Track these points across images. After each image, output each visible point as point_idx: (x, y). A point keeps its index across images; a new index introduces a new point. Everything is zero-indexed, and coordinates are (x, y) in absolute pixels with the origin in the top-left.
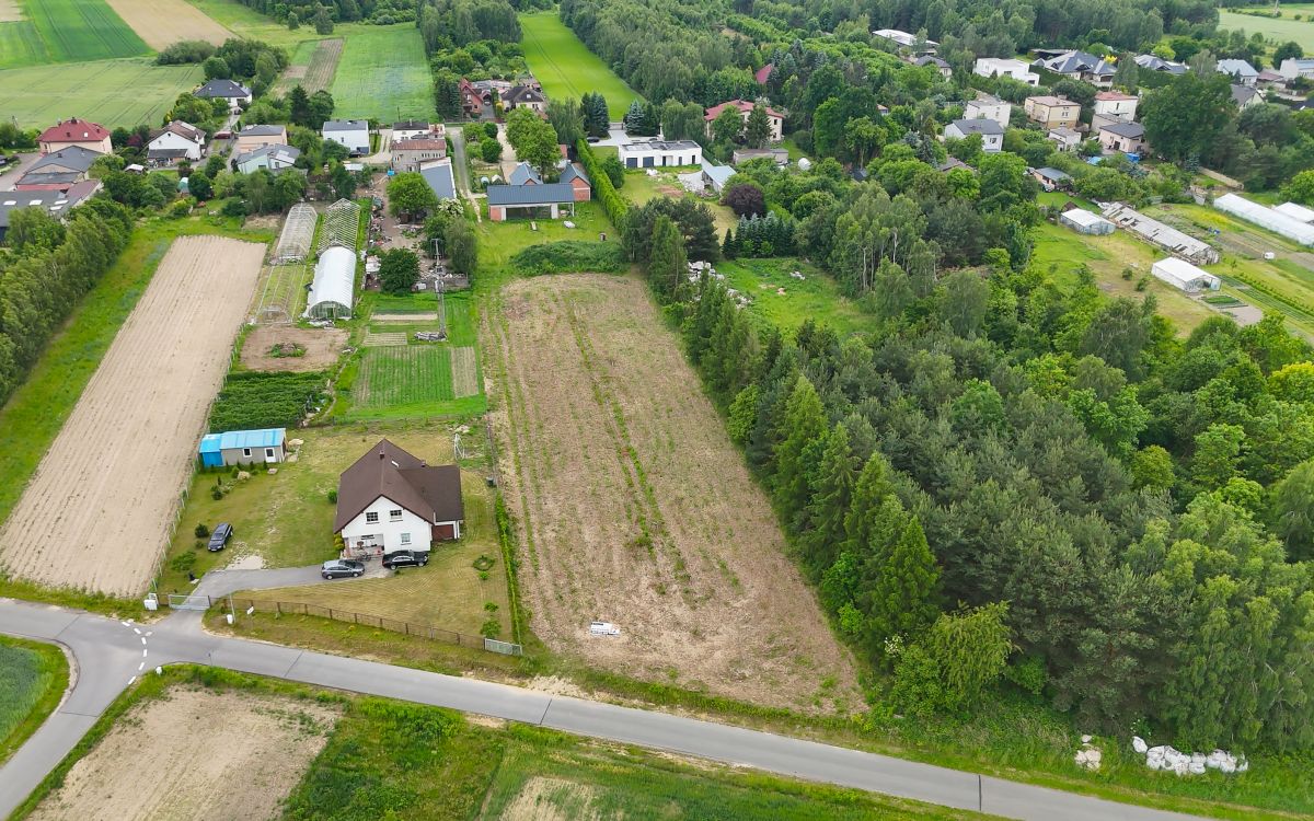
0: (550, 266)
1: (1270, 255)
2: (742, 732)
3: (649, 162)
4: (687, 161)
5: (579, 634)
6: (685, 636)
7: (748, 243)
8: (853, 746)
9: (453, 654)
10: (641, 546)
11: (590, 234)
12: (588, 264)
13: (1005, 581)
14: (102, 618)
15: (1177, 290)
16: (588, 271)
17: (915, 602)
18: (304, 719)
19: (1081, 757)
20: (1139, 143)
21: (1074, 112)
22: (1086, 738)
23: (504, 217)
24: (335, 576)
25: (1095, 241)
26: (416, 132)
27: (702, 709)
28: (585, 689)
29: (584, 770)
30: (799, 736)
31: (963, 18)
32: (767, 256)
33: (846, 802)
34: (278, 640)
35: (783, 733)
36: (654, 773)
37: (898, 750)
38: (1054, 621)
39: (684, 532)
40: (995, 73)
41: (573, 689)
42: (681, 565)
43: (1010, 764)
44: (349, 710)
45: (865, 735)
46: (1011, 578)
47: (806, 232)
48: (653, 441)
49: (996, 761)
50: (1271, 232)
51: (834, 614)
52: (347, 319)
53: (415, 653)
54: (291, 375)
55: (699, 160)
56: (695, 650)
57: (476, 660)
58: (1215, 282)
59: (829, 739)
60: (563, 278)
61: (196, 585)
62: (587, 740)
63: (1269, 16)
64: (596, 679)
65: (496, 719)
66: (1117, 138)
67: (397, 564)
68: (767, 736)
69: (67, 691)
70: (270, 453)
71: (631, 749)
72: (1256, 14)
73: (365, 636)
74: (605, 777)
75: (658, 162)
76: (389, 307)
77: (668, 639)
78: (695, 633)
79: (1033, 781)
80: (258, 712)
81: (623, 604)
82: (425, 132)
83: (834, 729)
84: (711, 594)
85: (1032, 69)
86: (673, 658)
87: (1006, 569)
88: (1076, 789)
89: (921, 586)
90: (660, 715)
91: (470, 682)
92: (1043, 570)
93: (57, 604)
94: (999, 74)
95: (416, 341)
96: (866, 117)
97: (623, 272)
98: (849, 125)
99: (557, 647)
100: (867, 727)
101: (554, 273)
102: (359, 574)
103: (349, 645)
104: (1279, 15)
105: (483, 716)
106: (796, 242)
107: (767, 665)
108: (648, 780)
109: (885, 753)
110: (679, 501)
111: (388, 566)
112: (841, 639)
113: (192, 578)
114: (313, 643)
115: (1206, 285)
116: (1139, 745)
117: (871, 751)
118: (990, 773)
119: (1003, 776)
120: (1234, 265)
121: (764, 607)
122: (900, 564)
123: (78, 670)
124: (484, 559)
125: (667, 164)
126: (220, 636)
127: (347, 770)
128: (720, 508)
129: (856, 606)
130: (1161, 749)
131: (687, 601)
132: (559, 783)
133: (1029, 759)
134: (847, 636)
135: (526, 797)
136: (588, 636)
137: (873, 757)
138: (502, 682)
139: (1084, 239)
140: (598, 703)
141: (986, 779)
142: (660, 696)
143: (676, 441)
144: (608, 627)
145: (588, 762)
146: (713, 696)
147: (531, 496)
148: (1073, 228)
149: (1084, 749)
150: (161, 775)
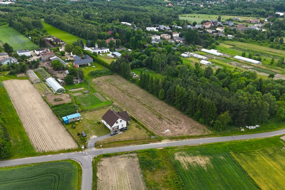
0: (99, 75)
1: (215, 58)
2: (197, 139)
3: (99, 52)
4: (107, 52)
5: (163, 133)
6: (179, 129)
7: (135, 66)
8: (213, 137)
9: (146, 141)
10: (160, 118)
11: (100, 68)
12: (106, 74)
13: (225, 108)
14: (74, 153)
15: (206, 65)
16: (106, 75)
17: (215, 114)
18: (131, 156)
19: (242, 130)
20: (183, 41)
21: (170, 36)
22: (241, 128)
23: (78, 67)
24: (114, 135)
25: (188, 59)
26: (42, 51)
27: (190, 138)
28: (171, 140)
29: (181, 150)
30: (205, 138)
31: (138, 19)
32: (138, 68)
33: (219, 144)
34: (112, 147)
35: (203, 138)
36: (191, 148)
37: (219, 136)
38: (234, 112)
39: (165, 115)
40: (151, 30)
41: (169, 141)
42: (169, 120)
43: (234, 133)
44: (138, 153)
45: (214, 135)
46: (227, 107)
47: (145, 63)
48: (147, 102)
49: (232, 134)
50: (212, 54)
51: (198, 121)
52: (65, 92)
53: (139, 142)
54: (65, 104)
55: (109, 51)
56: (182, 131)
57: (150, 141)
58: (210, 63)
59: (210, 137)
60: (102, 77)
61: (87, 143)
62: (177, 146)
63: (184, 16)
64: (171, 138)
65: (161, 148)
66: (180, 41)
67: (123, 130)
68: (201, 139)
69: (81, 165)
70: (78, 118)
71: (184, 146)
72: (182, 16)
73: (128, 142)
74: (185, 150)
75: (101, 52)
76: (71, 88)
77: (176, 130)
78: (180, 128)
79: (238, 135)
80: (121, 158)
81: (165, 127)
82: (44, 51)
83: (209, 136)
84: (177, 123)
85: (157, 29)
86: (180, 132)
87: (225, 106)
88: (243, 134)
89: (215, 111)
90: (184, 140)
91: (151, 144)
92: (231, 105)
93: (62, 153)
94: (152, 30)
95: (84, 93)
96: (141, 40)
97: (114, 74)
98: (138, 42)
99: (161, 135)
100: (214, 134)
101: (100, 76)
102: (118, 133)
103: (127, 144)
104: (186, 16)
105: (159, 148)
106: (143, 65)
107: (194, 130)
108: (191, 149)
109: (218, 137)
110: (160, 110)
111: (122, 131)
112: (201, 124)
113: (85, 142)
114: (119, 146)
115: (209, 64)
116: (247, 127)
117: (216, 137)
118: (233, 135)
119: (234, 135)
120: (211, 60)
121: (186, 122)
122: (212, 109)
123: (79, 161)
124: (137, 126)
125: (103, 52)
126: (101, 149)
127: (146, 160)
128: (167, 110)
129: (202, 118)
130: (250, 127)
131: (175, 124)
132: (179, 153)
133: (236, 132)
134: (201, 123)
135: (176, 156)
136: (164, 132)
137: (217, 138)
138: (157, 143)
139: (186, 59)
140: (174, 142)
141: (233, 136)
142: (183, 138)
143: (151, 102)
144: (168, 130)
145: (181, 149)
146: (190, 136)
147: (134, 115)
148: (184, 57)
149: (242, 129)
150: (114, 171)
